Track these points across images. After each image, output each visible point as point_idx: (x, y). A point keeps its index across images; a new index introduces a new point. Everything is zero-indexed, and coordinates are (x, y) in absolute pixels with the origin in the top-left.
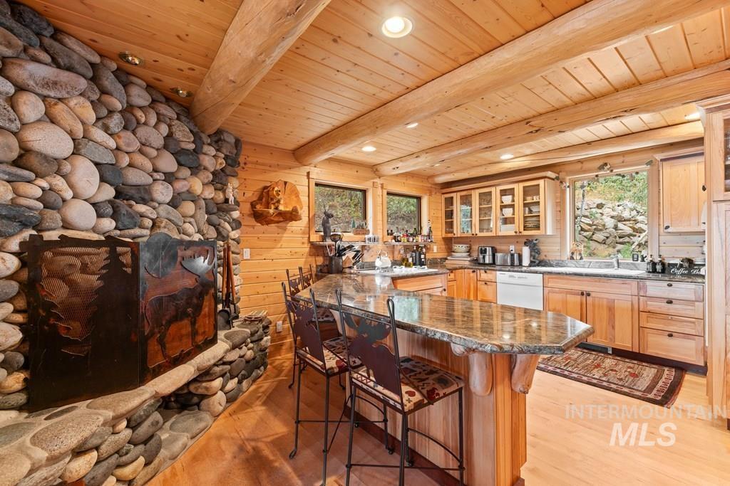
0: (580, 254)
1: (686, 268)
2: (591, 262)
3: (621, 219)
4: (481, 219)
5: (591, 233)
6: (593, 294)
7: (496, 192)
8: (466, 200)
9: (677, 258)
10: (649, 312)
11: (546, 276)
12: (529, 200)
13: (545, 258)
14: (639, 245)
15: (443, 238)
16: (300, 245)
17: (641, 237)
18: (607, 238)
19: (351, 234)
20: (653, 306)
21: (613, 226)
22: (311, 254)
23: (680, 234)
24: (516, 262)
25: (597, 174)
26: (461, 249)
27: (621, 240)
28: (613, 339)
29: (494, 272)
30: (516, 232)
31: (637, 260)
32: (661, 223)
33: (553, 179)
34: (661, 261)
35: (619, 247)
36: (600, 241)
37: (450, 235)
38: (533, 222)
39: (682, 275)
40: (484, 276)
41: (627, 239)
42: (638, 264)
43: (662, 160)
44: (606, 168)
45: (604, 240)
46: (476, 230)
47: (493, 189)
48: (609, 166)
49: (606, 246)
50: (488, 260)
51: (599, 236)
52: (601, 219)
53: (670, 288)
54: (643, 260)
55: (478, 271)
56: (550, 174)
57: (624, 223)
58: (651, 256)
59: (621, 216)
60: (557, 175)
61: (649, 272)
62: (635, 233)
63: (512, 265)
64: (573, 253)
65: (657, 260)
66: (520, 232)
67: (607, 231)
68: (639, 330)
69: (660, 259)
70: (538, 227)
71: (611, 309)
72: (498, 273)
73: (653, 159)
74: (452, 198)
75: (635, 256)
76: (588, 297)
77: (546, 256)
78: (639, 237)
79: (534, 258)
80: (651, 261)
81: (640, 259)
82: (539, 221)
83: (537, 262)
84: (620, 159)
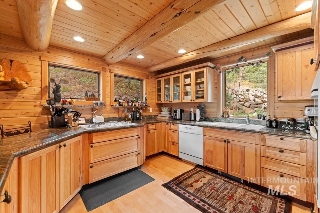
0: (228, 114)
1: (292, 125)
2: (233, 119)
3: (257, 97)
4: (174, 92)
5: (244, 102)
6: (231, 142)
7: (181, 76)
8: (167, 82)
9: (286, 117)
10: (267, 157)
11: (205, 128)
12: (199, 81)
13: (208, 116)
14: (265, 108)
15: (156, 104)
16: (33, 107)
17: (265, 104)
18: (251, 105)
19: (84, 101)
20: (270, 153)
21: (253, 99)
22: (43, 114)
23: (288, 101)
24: (193, 118)
25: (237, 64)
26: (165, 110)
27: (257, 106)
28: (243, 174)
29: (177, 125)
30: (191, 100)
31: (261, 119)
32: (276, 95)
33: (213, 68)
34: (275, 120)
35: (256, 109)
36: (247, 106)
37: (159, 102)
38: (200, 94)
39: (289, 130)
40: (173, 127)
41: (259, 106)
42: (261, 121)
43: (277, 51)
44: (242, 60)
45: (249, 106)
46: (172, 99)
47: (180, 75)
48: (244, 59)
49: (250, 109)
50: (178, 117)
51: (247, 104)
52: (248, 96)
53: (282, 141)
54: (264, 119)
55: (170, 124)
56: (209, 64)
57: (258, 98)
58: (269, 116)
59: (256, 95)
60: (215, 65)
61: (268, 127)
62: (263, 103)
63: (190, 120)
64: (223, 114)
65: (273, 119)
66: (194, 100)
67: (251, 101)
68: (260, 169)
69: (274, 118)
70: (203, 97)
71: (243, 153)
72: (180, 125)
73: (271, 51)
74: (161, 80)
75: (260, 116)
76: (228, 144)
77: (209, 115)
78: (264, 104)
79: (202, 116)
80: (269, 119)
81: (262, 118)
82: (204, 93)
83: (204, 118)
84: (251, 54)
